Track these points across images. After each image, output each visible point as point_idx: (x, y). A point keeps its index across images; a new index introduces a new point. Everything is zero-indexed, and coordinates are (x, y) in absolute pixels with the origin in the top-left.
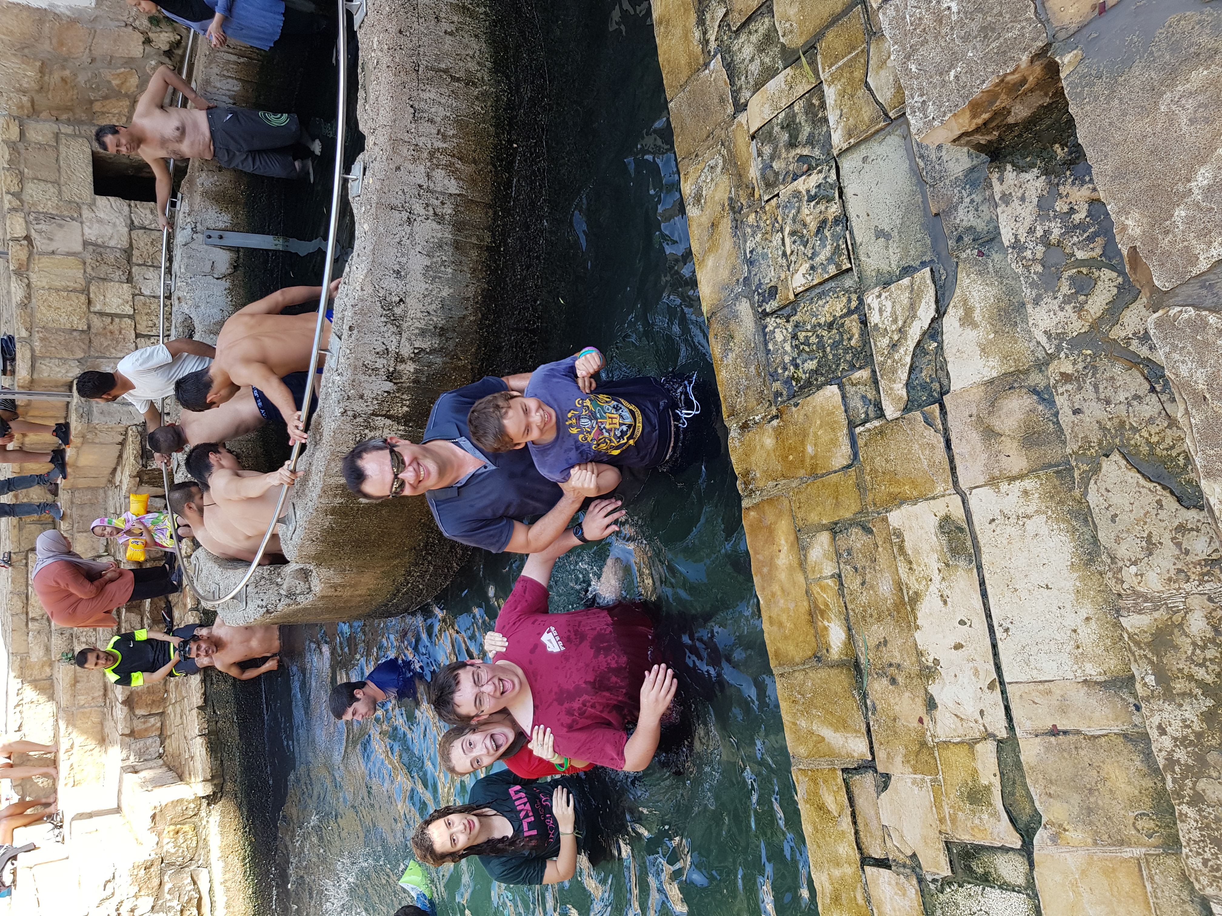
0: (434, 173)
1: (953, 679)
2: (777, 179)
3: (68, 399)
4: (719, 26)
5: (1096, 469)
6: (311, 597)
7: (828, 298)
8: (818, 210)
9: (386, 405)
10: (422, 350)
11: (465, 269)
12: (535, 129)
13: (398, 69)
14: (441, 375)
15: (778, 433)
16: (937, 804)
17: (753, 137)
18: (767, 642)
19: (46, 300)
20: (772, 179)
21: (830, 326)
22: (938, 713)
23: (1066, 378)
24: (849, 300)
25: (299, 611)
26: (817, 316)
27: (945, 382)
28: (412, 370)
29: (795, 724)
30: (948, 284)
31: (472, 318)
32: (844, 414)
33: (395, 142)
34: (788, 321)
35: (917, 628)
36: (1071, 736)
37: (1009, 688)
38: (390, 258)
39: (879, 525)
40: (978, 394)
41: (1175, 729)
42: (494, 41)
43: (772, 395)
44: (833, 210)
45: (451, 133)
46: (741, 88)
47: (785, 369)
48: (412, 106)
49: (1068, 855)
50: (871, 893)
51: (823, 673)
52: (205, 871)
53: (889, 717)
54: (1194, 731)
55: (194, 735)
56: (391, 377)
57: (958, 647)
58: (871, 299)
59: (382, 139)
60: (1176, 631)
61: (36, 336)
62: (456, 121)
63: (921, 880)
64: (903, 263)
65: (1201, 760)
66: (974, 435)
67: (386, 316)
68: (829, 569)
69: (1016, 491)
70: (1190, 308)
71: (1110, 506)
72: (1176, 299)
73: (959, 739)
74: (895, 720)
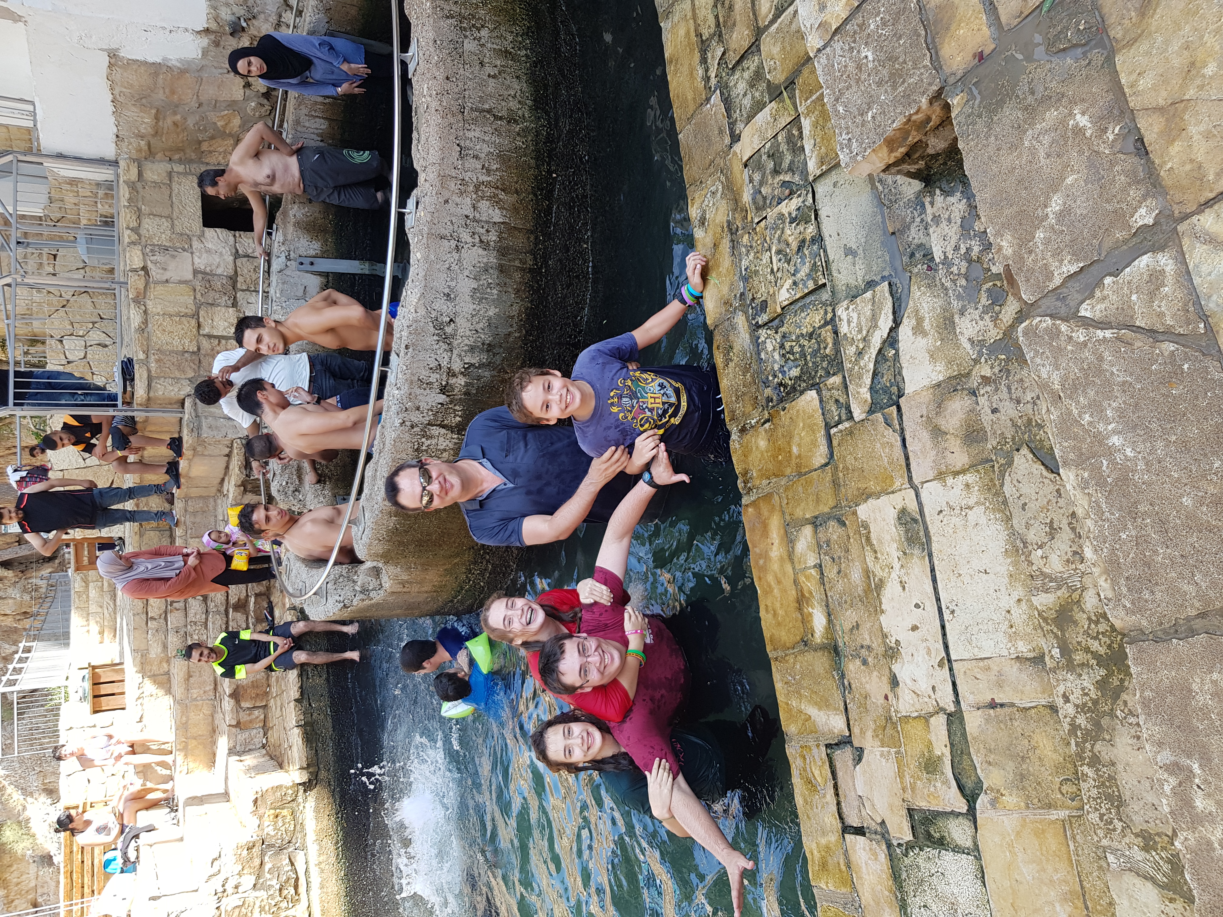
0: (479, 204)
1: (910, 657)
2: (765, 203)
3: (180, 415)
4: (719, 64)
5: (1010, 463)
6: (381, 592)
7: (809, 311)
8: (798, 231)
9: (440, 415)
10: (472, 365)
11: (510, 290)
12: (573, 159)
13: (446, 112)
14: (490, 387)
15: (771, 437)
16: (900, 774)
17: (746, 166)
18: (764, 628)
19: (161, 324)
20: (761, 203)
21: (811, 335)
22: (900, 690)
23: (986, 380)
24: (826, 313)
25: (372, 606)
26: (800, 327)
27: (901, 386)
28: (463, 384)
29: (787, 704)
30: (904, 297)
31: (517, 335)
32: (821, 417)
33: (443, 178)
34: (776, 333)
35: (882, 612)
36: (1006, 710)
37: (955, 665)
38: (441, 283)
39: (850, 517)
40: (927, 396)
41: (1076, 697)
42: (534, 81)
43: (764, 401)
44: (810, 230)
45: (494, 167)
46: (736, 120)
47: (775, 376)
48: (458, 145)
49: (1004, 818)
50: (853, 858)
51: (809, 656)
52: (302, 853)
53: (861, 695)
54: (1091, 699)
55: (292, 726)
56: (443, 390)
57: (915, 628)
58: (841, 311)
59: (432, 176)
60: (1075, 608)
61: (152, 358)
62: (499, 156)
63: (889, 846)
64: (867, 278)
65: (1097, 725)
66: (925, 434)
67: (438, 335)
68: (812, 560)
69: (960, 484)
70: (1048, 318)
71: (1021, 495)
72: (1040, 310)
73: (916, 714)
74: (866, 697)
